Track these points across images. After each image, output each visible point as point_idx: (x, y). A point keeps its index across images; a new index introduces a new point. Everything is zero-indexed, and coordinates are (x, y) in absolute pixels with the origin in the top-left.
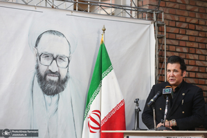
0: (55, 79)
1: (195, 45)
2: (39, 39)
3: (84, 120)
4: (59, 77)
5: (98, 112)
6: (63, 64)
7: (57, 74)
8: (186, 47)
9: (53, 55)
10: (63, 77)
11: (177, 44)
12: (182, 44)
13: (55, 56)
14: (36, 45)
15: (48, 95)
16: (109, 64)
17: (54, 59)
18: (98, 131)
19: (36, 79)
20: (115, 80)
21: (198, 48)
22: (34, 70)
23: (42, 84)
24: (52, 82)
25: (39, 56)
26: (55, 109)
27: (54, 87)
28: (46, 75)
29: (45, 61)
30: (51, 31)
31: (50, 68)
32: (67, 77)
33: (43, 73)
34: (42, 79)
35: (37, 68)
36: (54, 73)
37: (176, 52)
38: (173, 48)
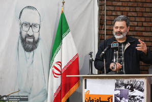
1: (127, 9)
2: (21, 13)
3: (50, 68)
4: (34, 39)
5: (60, 63)
6: (36, 30)
7: (32, 37)
8: (120, 11)
9: (29, 24)
10: (36, 38)
11: (113, 9)
12: (117, 8)
13: (31, 24)
14: (20, 18)
15: (27, 51)
16: (68, 28)
17: (31, 26)
18: (60, 76)
19: (20, 41)
20: (72, 39)
21: (130, 11)
23: (23, 44)
24: (29, 43)
25: (22, 25)
26: (31, 61)
27: (30, 46)
28: (26, 38)
29: (25, 28)
30: (28, 7)
31: (28, 33)
32: (38, 39)
33: (24, 37)
34: (23, 41)
35: (21, 33)
36: (30, 36)
37: (112, 15)
38: (110, 13)
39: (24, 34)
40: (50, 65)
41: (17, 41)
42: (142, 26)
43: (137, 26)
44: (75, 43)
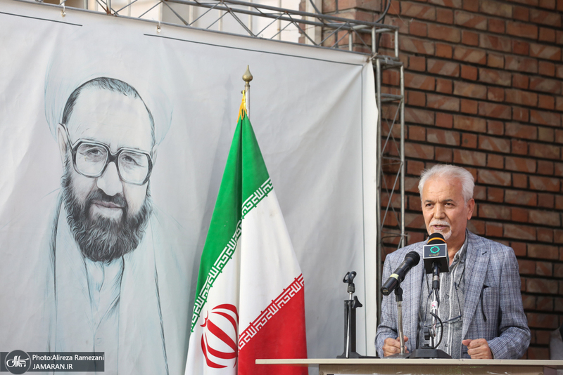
0: (114, 214)
1: (478, 125)
4: (125, 209)
5: (230, 311)
6: (135, 173)
8: (453, 129)
9: (107, 148)
10: (135, 209)
11: (430, 121)
12: (443, 120)
13: (114, 151)
14: (65, 120)
15: (95, 259)
16: (262, 175)
19: (64, 214)
20: (278, 217)
21: (486, 134)
22: (59, 190)
23: (78, 228)
24: (105, 224)
25: (72, 150)
27: (109, 239)
28: (89, 203)
30: (103, 81)
31: (101, 184)
32: (144, 211)
33: (81, 199)
34: (79, 215)
35: (68, 182)
36: (110, 198)
37: (426, 143)
38: (418, 133)
39: (82, 187)
40: (190, 318)
41: (49, 216)
42: (528, 189)
43: (511, 187)
44: (292, 235)
